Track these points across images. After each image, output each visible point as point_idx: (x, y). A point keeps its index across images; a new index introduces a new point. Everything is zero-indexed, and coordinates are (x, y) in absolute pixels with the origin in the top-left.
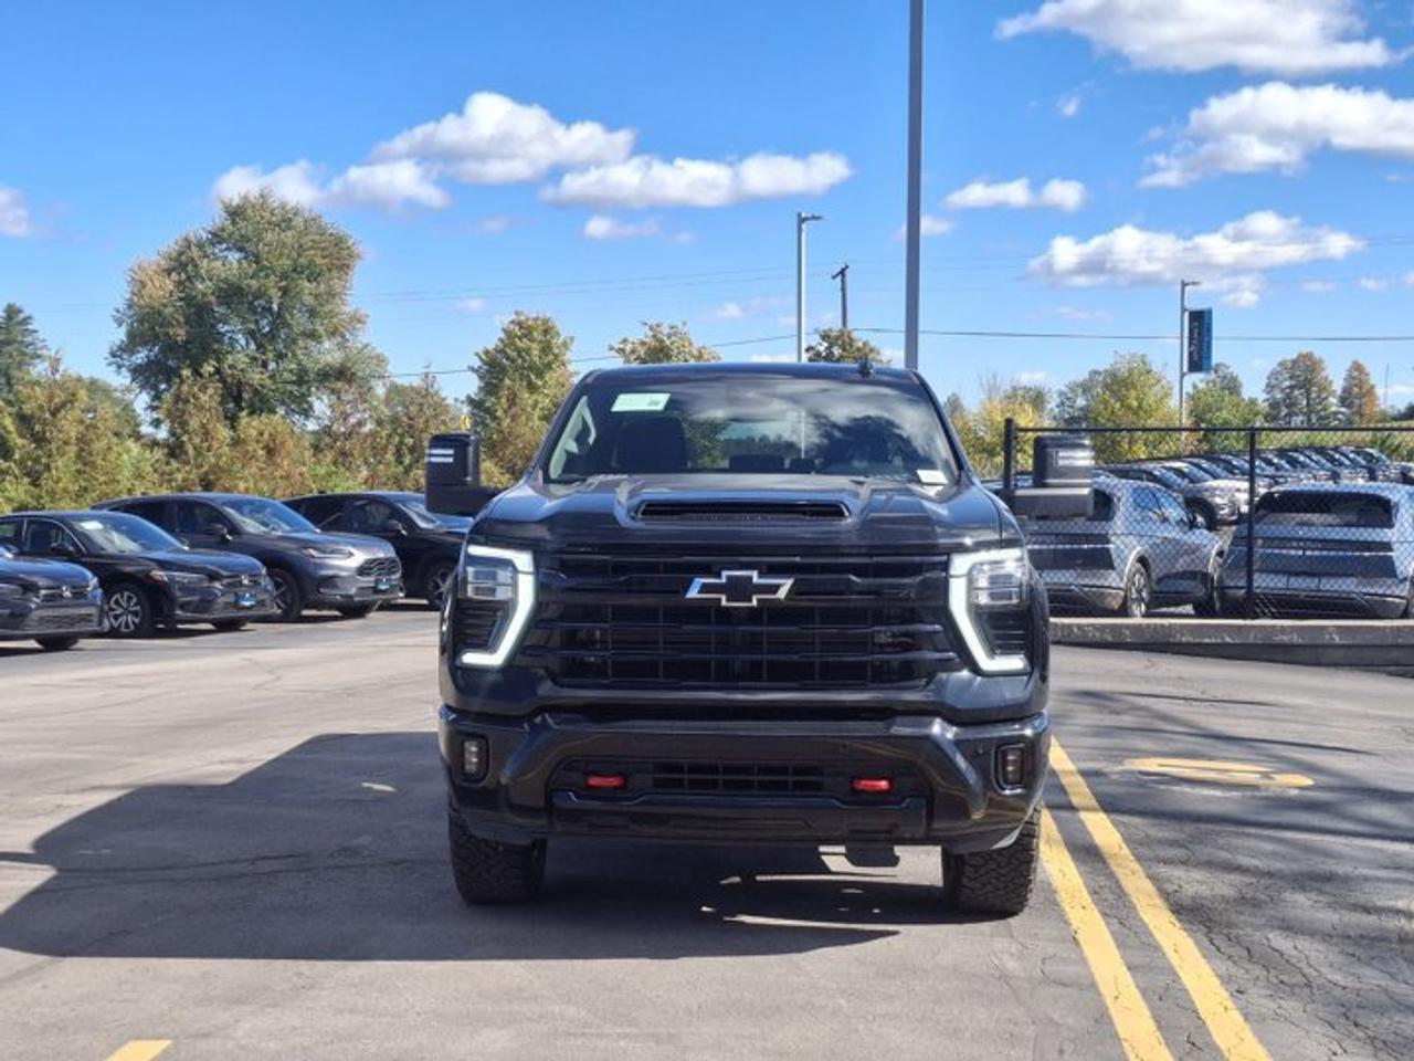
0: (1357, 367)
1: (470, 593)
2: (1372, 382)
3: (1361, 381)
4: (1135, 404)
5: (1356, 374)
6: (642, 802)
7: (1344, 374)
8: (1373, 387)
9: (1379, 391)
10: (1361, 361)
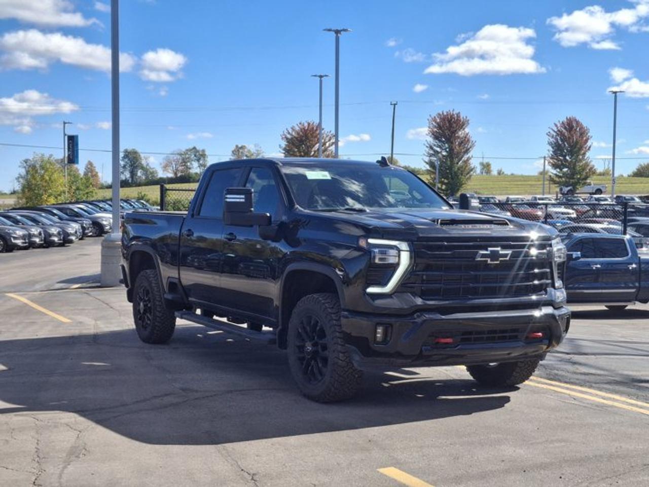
0: (90, 163)
1: (377, 261)
2: (97, 170)
3: (91, 169)
4: (47, 178)
5: (89, 166)
6: (458, 349)
7: (84, 166)
8: (97, 173)
9: (100, 175)
10: (91, 161)
